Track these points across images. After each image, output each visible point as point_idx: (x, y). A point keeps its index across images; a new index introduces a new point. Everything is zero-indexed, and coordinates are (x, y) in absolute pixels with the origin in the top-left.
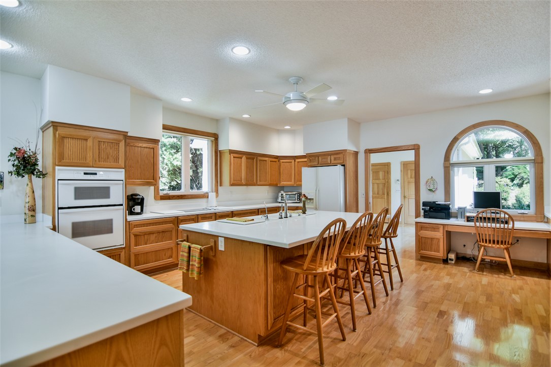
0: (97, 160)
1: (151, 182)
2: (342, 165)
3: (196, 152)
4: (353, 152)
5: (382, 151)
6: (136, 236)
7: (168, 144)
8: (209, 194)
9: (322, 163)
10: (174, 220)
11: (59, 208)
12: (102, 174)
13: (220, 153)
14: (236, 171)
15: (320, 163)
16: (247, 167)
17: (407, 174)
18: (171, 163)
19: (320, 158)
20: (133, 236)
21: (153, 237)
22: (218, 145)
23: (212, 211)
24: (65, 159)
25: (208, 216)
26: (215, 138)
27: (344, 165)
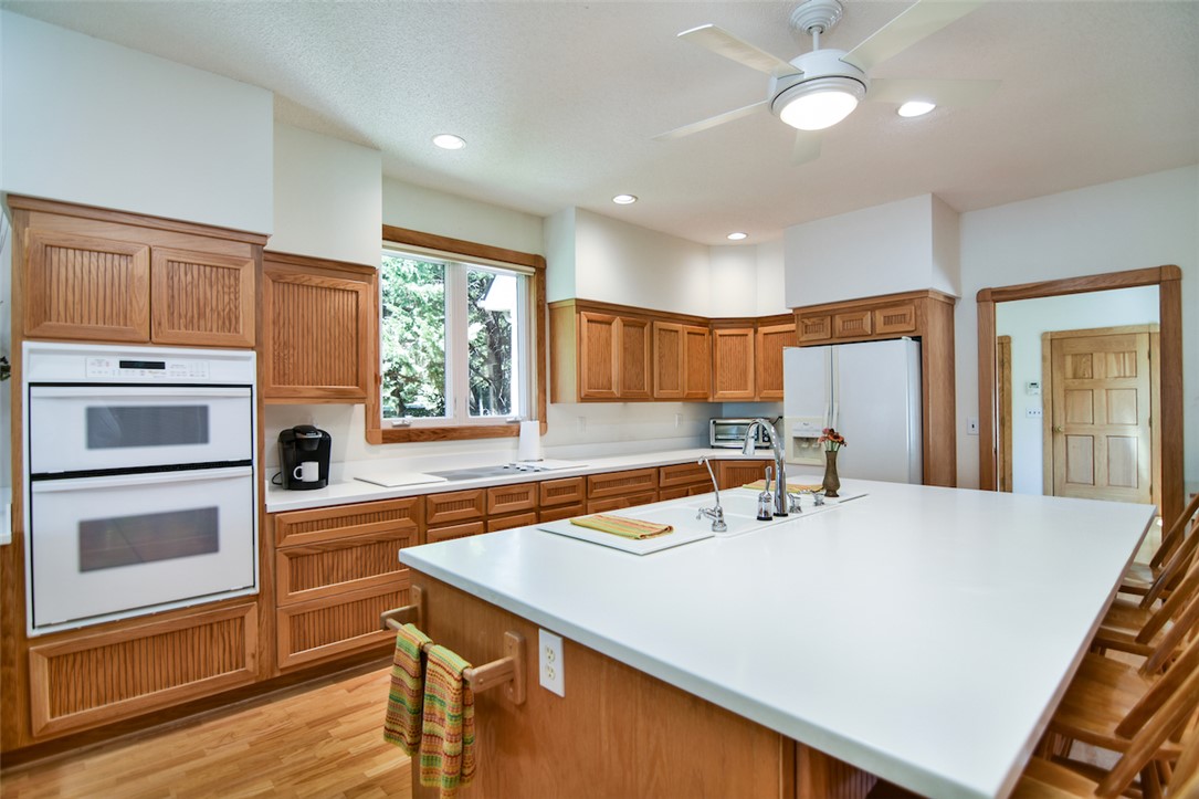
0: (165, 321)
1: (351, 392)
2: (913, 338)
3: (497, 321)
4: (942, 299)
5: (1039, 292)
6: (293, 557)
7: (426, 299)
8: (522, 424)
9: (846, 333)
10: (415, 504)
11: (34, 477)
12: (184, 365)
13: (551, 310)
14: (596, 359)
15: (837, 334)
16: (625, 349)
17: (1062, 367)
18: (433, 345)
19: (838, 321)
20: (286, 559)
21: (348, 559)
22: (544, 289)
23: (530, 476)
24: (54, 317)
25: (516, 490)
26: (537, 268)
27: (917, 339)
